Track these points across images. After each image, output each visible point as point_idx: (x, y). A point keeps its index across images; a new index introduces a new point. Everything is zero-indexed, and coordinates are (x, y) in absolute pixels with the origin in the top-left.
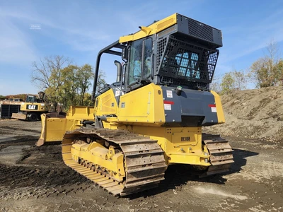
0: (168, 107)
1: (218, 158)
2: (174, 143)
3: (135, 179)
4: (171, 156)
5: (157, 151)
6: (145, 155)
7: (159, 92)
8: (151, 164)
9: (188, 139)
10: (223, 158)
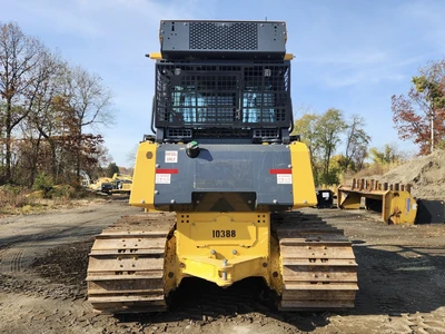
0: (165, 179)
1: (305, 276)
2: (195, 239)
3: (102, 291)
4: (186, 262)
5: (153, 252)
6: (127, 256)
7: (149, 155)
8: (133, 272)
9: (230, 234)
10: (323, 277)
